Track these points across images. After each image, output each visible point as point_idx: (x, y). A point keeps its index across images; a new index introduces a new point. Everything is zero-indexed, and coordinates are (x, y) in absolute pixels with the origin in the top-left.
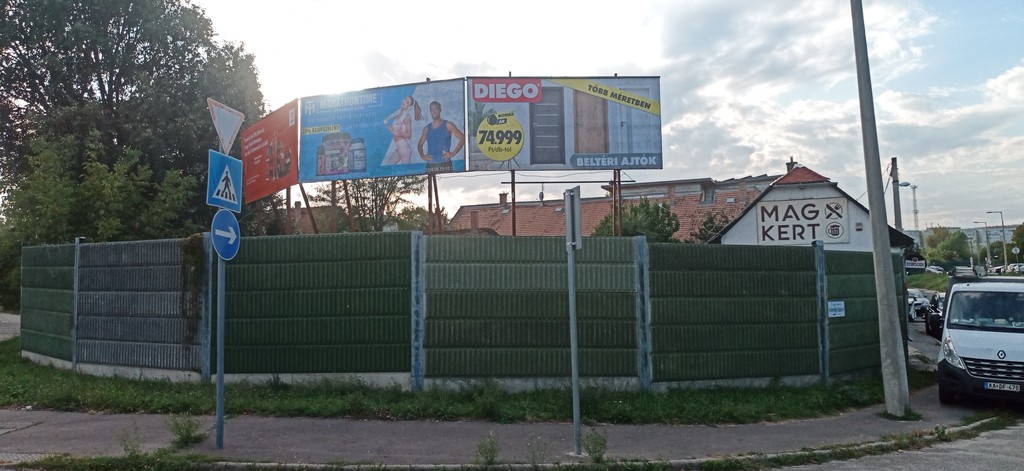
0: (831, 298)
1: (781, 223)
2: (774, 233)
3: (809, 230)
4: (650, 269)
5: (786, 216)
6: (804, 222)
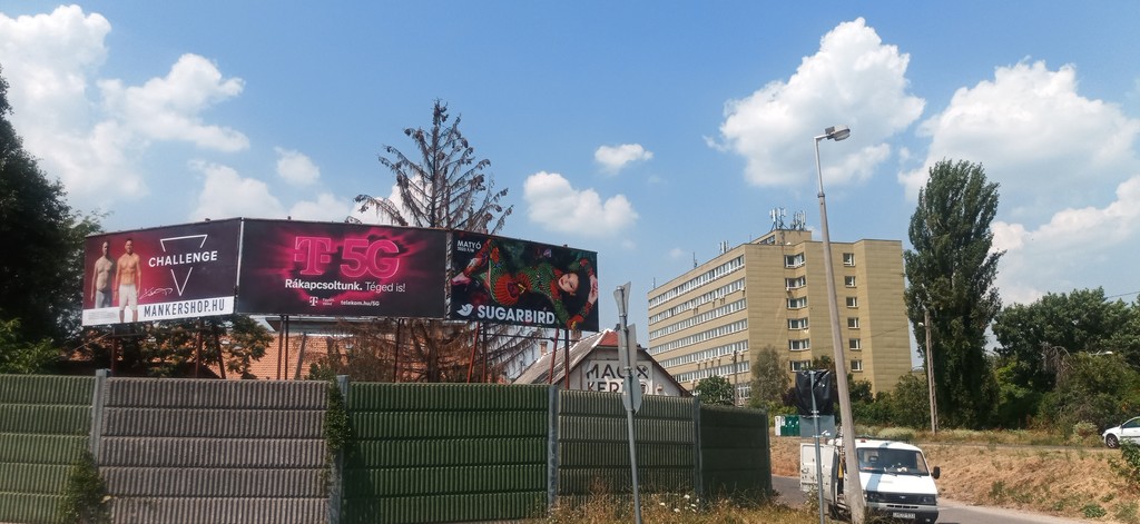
1: (600, 380)
2: (595, 388)
5: (605, 374)
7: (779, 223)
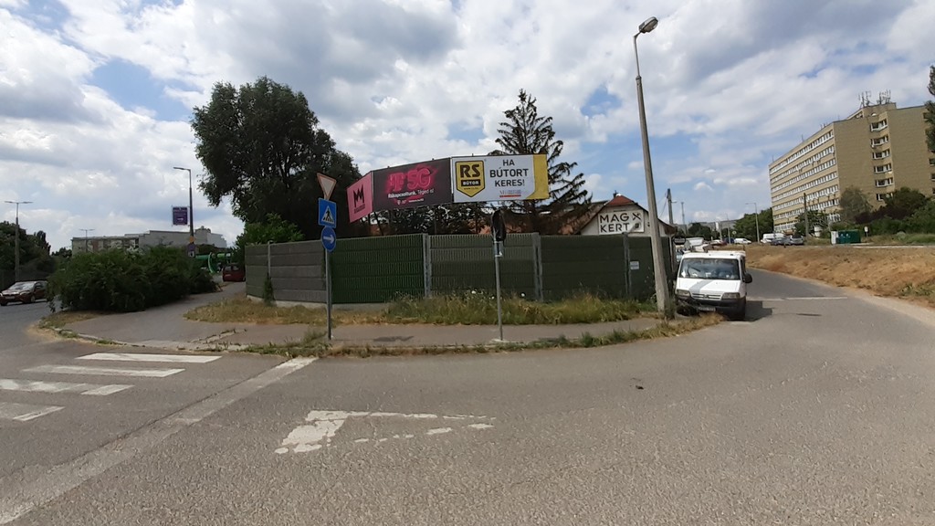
0: (632, 261)
1: (610, 223)
2: (607, 228)
3: (624, 227)
4: (542, 248)
5: (613, 220)
6: (621, 222)
7: (866, 102)
